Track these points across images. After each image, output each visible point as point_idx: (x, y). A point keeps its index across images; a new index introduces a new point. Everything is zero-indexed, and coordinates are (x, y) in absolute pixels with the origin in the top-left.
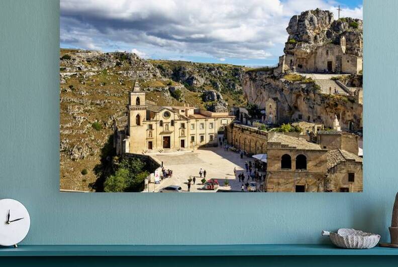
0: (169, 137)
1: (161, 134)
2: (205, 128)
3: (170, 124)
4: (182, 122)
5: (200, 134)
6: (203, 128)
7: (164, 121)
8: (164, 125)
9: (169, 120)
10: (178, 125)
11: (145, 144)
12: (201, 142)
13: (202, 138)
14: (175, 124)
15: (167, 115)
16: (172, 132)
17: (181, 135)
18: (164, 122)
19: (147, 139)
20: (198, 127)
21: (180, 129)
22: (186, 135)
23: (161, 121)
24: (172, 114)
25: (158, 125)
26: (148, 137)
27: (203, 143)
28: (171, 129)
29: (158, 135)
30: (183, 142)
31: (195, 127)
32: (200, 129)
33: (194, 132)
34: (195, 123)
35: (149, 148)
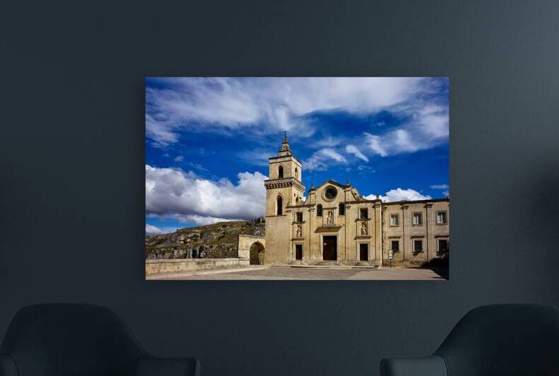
0: (335, 238)
1: (318, 230)
2: (424, 224)
3: (337, 212)
4: (363, 205)
5: (412, 237)
6: (420, 222)
7: (325, 205)
8: (325, 212)
9: (335, 203)
10: (353, 212)
11: (289, 249)
12: (415, 254)
13: (418, 246)
14: (347, 211)
15: (331, 193)
16: (339, 228)
17: (359, 234)
18: (323, 207)
19: (292, 240)
20: (408, 221)
21: (357, 220)
22: (371, 233)
23: (320, 207)
24: (340, 191)
25: (315, 213)
26: (295, 237)
27: (422, 257)
28: (338, 220)
29: (312, 233)
30: (364, 250)
31: (401, 220)
32: (414, 225)
33: (398, 231)
34: (400, 212)
35: (297, 258)
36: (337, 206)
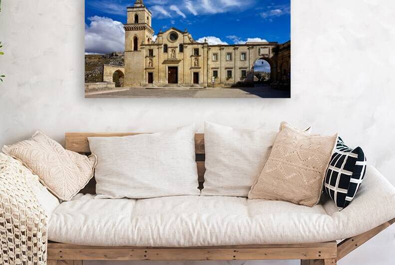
0: (176, 68)
1: (165, 62)
2: (233, 60)
3: (178, 50)
4: (196, 46)
5: (226, 68)
6: (231, 59)
7: (169, 45)
8: (170, 50)
9: (177, 44)
10: (189, 50)
11: (143, 75)
12: (228, 79)
13: (229, 73)
14: (185, 49)
15: (174, 37)
16: (179, 61)
17: (193, 66)
18: (168, 46)
19: (146, 69)
20: (223, 58)
21: (192, 56)
22: (201, 65)
23: (166, 46)
24: (180, 35)
25: (162, 50)
26: (148, 67)
27: (232, 81)
28: (179, 56)
29: (160, 64)
30: (196, 75)
31: (219, 57)
32: (227, 61)
33: (217, 64)
34: (219, 52)
35: (149, 82)
36: (178, 46)
